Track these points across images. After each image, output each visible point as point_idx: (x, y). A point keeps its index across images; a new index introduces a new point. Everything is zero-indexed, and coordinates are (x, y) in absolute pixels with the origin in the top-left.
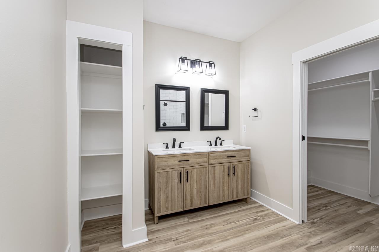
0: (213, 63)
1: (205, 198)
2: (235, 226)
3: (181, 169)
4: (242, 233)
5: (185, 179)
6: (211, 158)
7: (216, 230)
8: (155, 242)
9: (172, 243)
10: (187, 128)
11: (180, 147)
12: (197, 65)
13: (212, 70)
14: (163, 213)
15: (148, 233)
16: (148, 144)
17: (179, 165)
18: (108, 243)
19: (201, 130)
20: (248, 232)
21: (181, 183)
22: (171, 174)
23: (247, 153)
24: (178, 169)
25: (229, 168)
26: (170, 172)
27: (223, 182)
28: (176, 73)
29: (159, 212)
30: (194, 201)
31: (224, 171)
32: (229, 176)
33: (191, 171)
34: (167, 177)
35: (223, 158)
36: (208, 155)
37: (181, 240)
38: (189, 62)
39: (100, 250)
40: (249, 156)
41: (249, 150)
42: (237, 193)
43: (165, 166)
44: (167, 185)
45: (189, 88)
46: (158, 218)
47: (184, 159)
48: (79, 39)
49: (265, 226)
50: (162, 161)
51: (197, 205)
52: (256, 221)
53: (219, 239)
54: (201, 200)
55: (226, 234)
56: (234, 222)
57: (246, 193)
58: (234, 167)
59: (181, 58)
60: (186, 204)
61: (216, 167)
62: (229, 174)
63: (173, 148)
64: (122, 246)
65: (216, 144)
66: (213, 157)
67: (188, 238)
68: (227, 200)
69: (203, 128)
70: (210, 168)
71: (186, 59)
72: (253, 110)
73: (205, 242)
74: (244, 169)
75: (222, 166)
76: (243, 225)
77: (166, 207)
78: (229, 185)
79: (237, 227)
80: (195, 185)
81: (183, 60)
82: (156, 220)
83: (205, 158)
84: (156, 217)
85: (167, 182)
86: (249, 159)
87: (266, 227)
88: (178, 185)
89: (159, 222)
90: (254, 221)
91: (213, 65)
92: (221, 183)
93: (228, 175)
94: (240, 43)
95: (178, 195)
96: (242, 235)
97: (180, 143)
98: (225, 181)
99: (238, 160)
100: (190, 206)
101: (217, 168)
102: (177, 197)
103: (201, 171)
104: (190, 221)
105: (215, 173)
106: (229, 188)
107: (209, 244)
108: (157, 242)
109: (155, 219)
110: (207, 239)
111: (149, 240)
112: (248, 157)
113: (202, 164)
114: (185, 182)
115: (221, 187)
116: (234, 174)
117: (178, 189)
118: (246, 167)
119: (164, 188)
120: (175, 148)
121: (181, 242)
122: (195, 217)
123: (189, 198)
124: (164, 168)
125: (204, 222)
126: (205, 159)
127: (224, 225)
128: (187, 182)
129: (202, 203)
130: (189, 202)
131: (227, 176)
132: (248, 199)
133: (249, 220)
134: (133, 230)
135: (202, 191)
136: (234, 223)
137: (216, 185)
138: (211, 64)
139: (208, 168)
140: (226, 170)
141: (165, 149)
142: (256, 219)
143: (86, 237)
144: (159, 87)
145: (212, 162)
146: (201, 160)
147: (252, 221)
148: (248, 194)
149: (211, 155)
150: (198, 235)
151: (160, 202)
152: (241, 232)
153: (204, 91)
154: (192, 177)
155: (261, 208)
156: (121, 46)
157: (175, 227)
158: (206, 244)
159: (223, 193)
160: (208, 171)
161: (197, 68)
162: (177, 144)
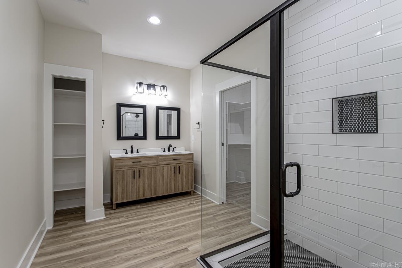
0: (166, 87)
1: (155, 191)
3: (134, 168)
5: (138, 176)
6: (160, 160)
7: (158, 210)
9: (124, 218)
10: (144, 137)
11: (138, 152)
12: (152, 88)
13: (164, 92)
14: (120, 201)
15: (106, 215)
16: (111, 150)
17: (133, 165)
19: (156, 139)
20: (181, 210)
21: (134, 179)
22: (127, 173)
23: (191, 157)
24: (133, 168)
25: (175, 168)
26: (126, 171)
27: (171, 179)
28: (134, 94)
29: (116, 200)
30: (146, 193)
31: (171, 170)
32: (175, 174)
33: (143, 170)
34: (123, 174)
35: (170, 160)
36: (157, 158)
37: (130, 217)
38: (145, 87)
40: (192, 159)
41: (192, 154)
42: (182, 187)
43: (121, 166)
44: (123, 180)
45: (146, 106)
46: (115, 205)
47: (137, 161)
48: (53, 76)
50: (119, 162)
51: (148, 195)
53: (158, 214)
54: (151, 192)
57: (190, 187)
58: (179, 167)
59: (138, 83)
60: (139, 195)
61: (164, 167)
62: (175, 173)
63: (131, 153)
64: (85, 221)
65: (169, 151)
66: (162, 159)
67: (136, 215)
68: (173, 192)
69: (158, 137)
70: (159, 168)
71: (142, 83)
72: (197, 123)
73: (146, 217)
74: (188, 169)
75: (170, 167)
76: (180, 207)
77: (123, 197)
78: (175, 181)
80: (147, 180)
81: (140, 84)
82: (114, 207)
83: (155, 160)
84: (114, 204)
85: (123, 178)
86: (192, 162)
88: (132, 181)
89: (116, 209)
90: (189, 204)
92: (169, 179)
94: (190, 70)
95: (132, 188)
96: (176, 212)
97: (138, 150)
98: (172, 178)
99: (183, 162)
100: (142, 196)
101: (165, 168)
102: (132, 189)
103: (151, 170)
104: (142, 207)
105: (163, 172)
106: (175, 184)
107: (150, 217)
108: (112, 218)
109: (114, 205)
111: (106, 218)
112: (191, 160)
113: (152, 165)
114: (138, 178)
115: (168, 182)
116: (179, 172)
117: (132, 184)
118: (190, 168)
119: (121, 183)
120: (133, 153)
122: (147, 205)
123: (141, 190)
124: (121, 167)
125: (152, 207)
126: (155, 161)
127: (166, 208)
128: (140, 178)
129: (152, 195)
130: (141, 193)
131: (173, 174)
132: (192, 192)
133: (186, 204)
134: (94, 210)
135: (152, 185)
136: (174, 206)
137: (164, 181)
139: (157, 168)
140: (173, 170)
141: (124, 154)
142: (192, 204)
144: (119, 105)
145: (161, 163)
146: (151, 162)
148: (192, 188)
149: (160, 158)
150: (144, 213)
151: (117, 193)
152: (176, 210)
153: (158, 109)
154: (144, 174)
155: (199, 197)
157: (129, 210)
159: (171, 187)
160: (157, 170)
161: (152, 90)
162: (135, 150)
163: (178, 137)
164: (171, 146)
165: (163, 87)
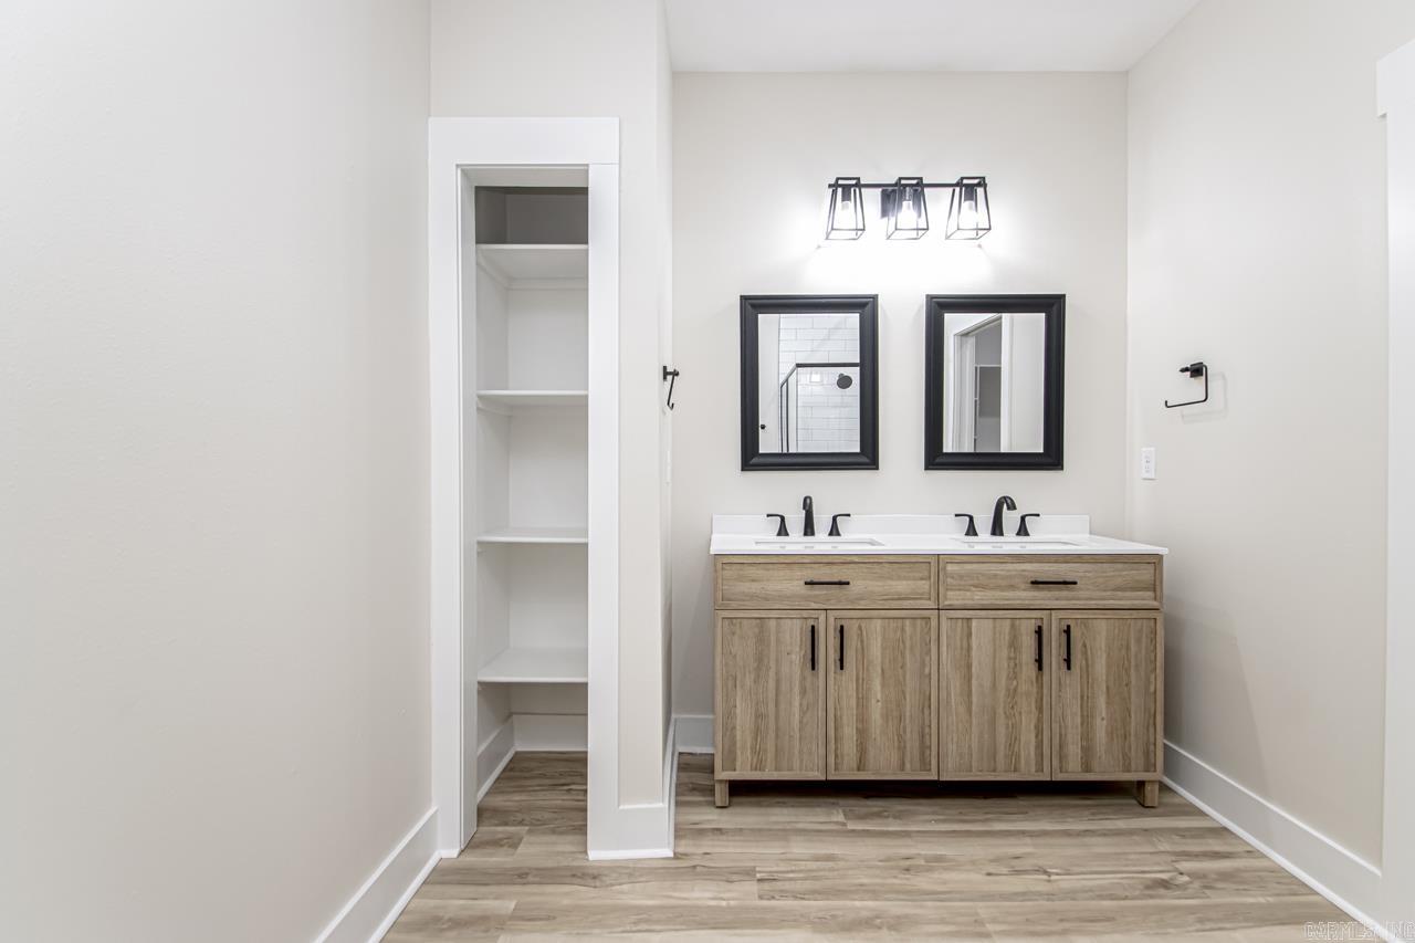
0: (982, 183)
1: (924, 748)
2: (1043, 888)
3: (814, 614)
4: (1067, 925)
5: (833, 655)
6: (949, 580)
7: (945, 883)
8: (694, 867)
9: (752, 887)
10: (867, 456)
11: (834, 531)
12: (905, 203)
13: (970, 215)
14: (744, 773)
15: (680, 832)
16: (714, 517)
17: (807, 598)
18: (553, 832)
19: (926, 468)
20: (1098, 926)
21: (813, 668)
22: (778, 632)
23: (1145, 574)
24: (805, 614)
25: (1039, 632)
26: (773, 623)
27: (1013, 693)
28: (819, 247)
29: (730, 763)
30: (872, 752)
31: (1014, 644)
32: (1040, 668)
33: (860, 628)
34: (761, 639)
35: (1012, 587)
36: (934, 569)
37: (787, 886)
38: (873, 198)
39: (521, 849)
40: (1155, 586)
41: (1155, 561)
42: (1087, 751)
43: (752, 597)
44: (758, 669)
45: (875, 298)
46: (726, 788)
47: (829, 578)
48: (466, 172)
49: (1201, 921)
50: (741, 579)
51: (882, 768)
52: (1162, 891)
53: (943, 921)
54: (902, 749)
55: (983, 909)
56: (1045, 872)
57: (1137, 758)
58: (1068, 631)
59: (834, 186)
60: (836, 756)
61: (974, 623)
62: (1039, 661)
63: (805, 534)
64: (586, 852)
65: (997, 529)
66: (961, 577)
67: (817, 885)
68: (1028, 773)
69: (936, 458)
70: (943, 619)
71: (859, 185)
72: (1186, 370)
73: (877, 917)
74: (1128, 648)
75: (1008, 622)
76: (1086, 892)
77: (758, 752)
78: (1040, 709)
79: (1050, 896)
80: (877, 684)
81: (846, 188)
82: (721, 794)
83: (922, 579)
84: (721, 781)
85: (760, 659)
86: (1155, 604)
87: (1208, 927)
88: (803, 678)
89: (730, 805)
90: (1148, 887)
91: (980, 191)
92: (1002, 694)
93: (1033, 667)
94: (1127, 73)
95: (803, 713)
96: (1064, 932)
97: (834, 519)
98: (1024, 688)
99: (1092, 604)
100: (855, 766)
101: (982, 628)
102: (801, 722)
103: (903, 630)
104: (851, 826)
105: (969, 648)
106: (1040, 720)
107: (895, 930)
108: (699, 869)
109: (717, 787)
110: (894, 907)
111: (677, 856)
112: (1151, 594)
113: (906, 604)
114: (832, 667)
115: (1000, 711)
116: (1068, 661)
117: (803, 692)
118: (1139, 641)
119: (749, 681)
120: (813, 534)
121: (784, 894)
122: (878, 815)
123: (849, 732)
124: (749, 604)
125: (908, 841)
126: (924, 586)
127: (989, 874)
128: (842, 668)
129: (908, 766)
130: (849, 748)
131: (1029, 668)
132: (1148, 788)
133: (1124, 881)
134: (621, 807)
135: (908, 714)
136: (1045, 877)
137: (974, 699)
138: (970, 189)
139: (934, 623)
140: (1028, 642)
141: (775, 538)
142: (1165, 884)
143: (499, 801)
144: (753, 306)
145: (954, 598)
146: (902, 586)
147: (1141, 887)
148: (1150, 766)
149: (950, 568)
150: (861, 885)
151: (734, 728)
152: (1062, 920)
153: (939, 307)
154: (863, 650)
155: (1210, 841)
156: (584, 171)
157: (784, 834)
158: (880, 928)
159: (1013, 740)
160: (934, 636)
161: (907, 212)
162: (822, 522)
163: (1051, 457)
164: (1012, 507)
165: (967, 186)
